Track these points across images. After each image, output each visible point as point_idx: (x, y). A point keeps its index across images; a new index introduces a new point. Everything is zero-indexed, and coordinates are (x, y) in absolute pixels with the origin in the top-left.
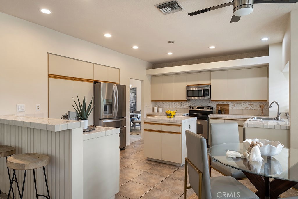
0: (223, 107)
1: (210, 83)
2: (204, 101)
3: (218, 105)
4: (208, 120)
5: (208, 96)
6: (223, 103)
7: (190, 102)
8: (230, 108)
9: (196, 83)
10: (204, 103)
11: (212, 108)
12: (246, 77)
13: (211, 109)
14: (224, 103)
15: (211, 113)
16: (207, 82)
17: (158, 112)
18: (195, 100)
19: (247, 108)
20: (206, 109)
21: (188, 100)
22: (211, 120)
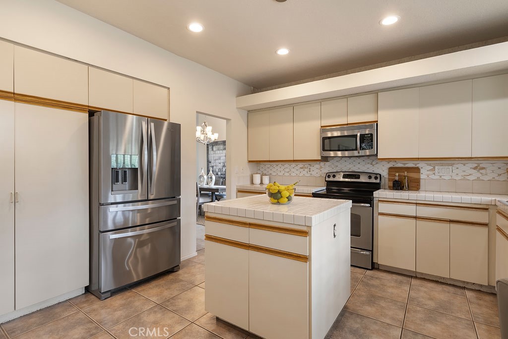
0: (406, 173)
1: (376, 120)
2: (359, 160)
3: (392, 170)
4: (372, 206)
5: (372, 148)
6: (405, 164)
7: (327, 163)
8: (422, 176)
9: (343, 121)
10: (358, 166)
11: (378, 176)
12: (472, 99)
13: (376, 178)
14: (407, 166)
15: (377, 187)
16: (369, 118)
17: (262, 183)
18: (339, 159)
19: (467, 177)
20: (363, 179)
21: (325, 159)
22: (380, 204)
